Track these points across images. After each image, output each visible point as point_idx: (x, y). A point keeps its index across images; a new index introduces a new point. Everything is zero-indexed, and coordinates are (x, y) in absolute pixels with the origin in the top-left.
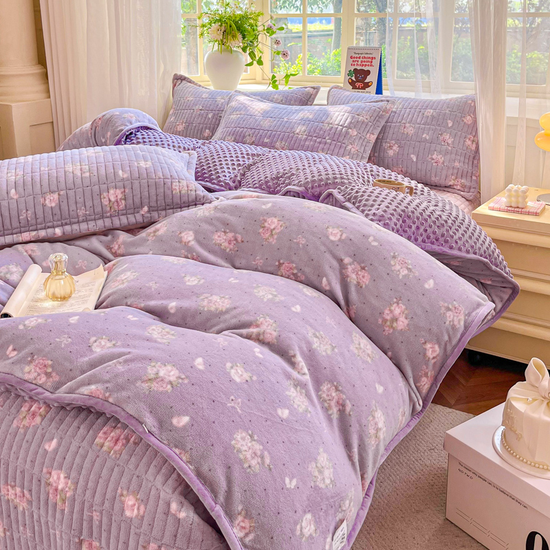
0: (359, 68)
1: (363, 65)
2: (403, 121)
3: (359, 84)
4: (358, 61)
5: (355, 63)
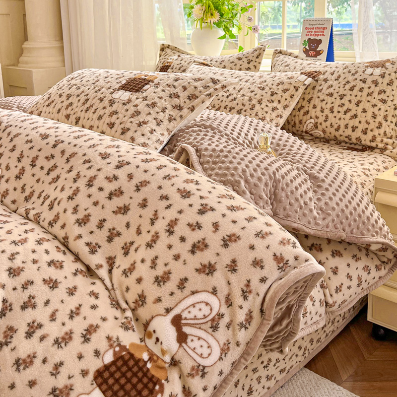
1: (316, 35)
3: (312, 52)
4: (312, 32)
5: (310, 34)
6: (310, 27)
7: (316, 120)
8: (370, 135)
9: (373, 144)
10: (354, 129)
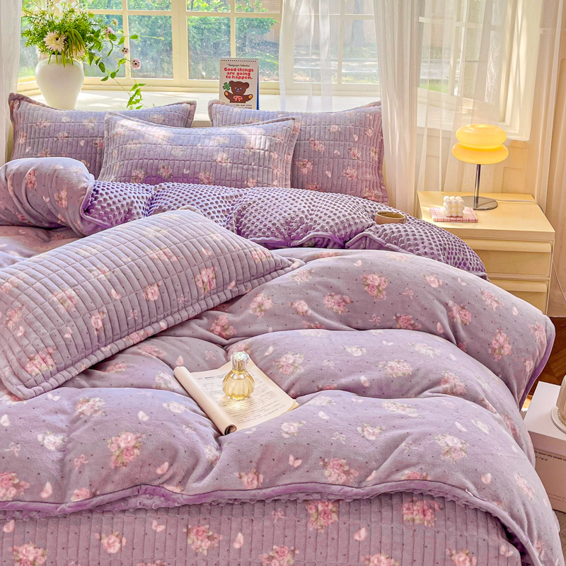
0: (235, 80)
2: (312, 139)
3: (237, 97)
4: (233, 73)
6: (231, 68)
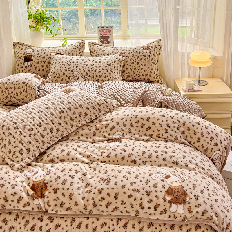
1: (106, 34)
3: (105, 42)
4: (103, 33)
5: (102, 33)
6: (102, 30)
7: (129, 74)
8: (152, 77)
9: (154, 80)
10: (146, 75)
